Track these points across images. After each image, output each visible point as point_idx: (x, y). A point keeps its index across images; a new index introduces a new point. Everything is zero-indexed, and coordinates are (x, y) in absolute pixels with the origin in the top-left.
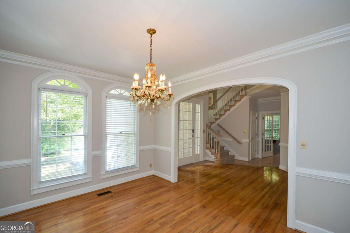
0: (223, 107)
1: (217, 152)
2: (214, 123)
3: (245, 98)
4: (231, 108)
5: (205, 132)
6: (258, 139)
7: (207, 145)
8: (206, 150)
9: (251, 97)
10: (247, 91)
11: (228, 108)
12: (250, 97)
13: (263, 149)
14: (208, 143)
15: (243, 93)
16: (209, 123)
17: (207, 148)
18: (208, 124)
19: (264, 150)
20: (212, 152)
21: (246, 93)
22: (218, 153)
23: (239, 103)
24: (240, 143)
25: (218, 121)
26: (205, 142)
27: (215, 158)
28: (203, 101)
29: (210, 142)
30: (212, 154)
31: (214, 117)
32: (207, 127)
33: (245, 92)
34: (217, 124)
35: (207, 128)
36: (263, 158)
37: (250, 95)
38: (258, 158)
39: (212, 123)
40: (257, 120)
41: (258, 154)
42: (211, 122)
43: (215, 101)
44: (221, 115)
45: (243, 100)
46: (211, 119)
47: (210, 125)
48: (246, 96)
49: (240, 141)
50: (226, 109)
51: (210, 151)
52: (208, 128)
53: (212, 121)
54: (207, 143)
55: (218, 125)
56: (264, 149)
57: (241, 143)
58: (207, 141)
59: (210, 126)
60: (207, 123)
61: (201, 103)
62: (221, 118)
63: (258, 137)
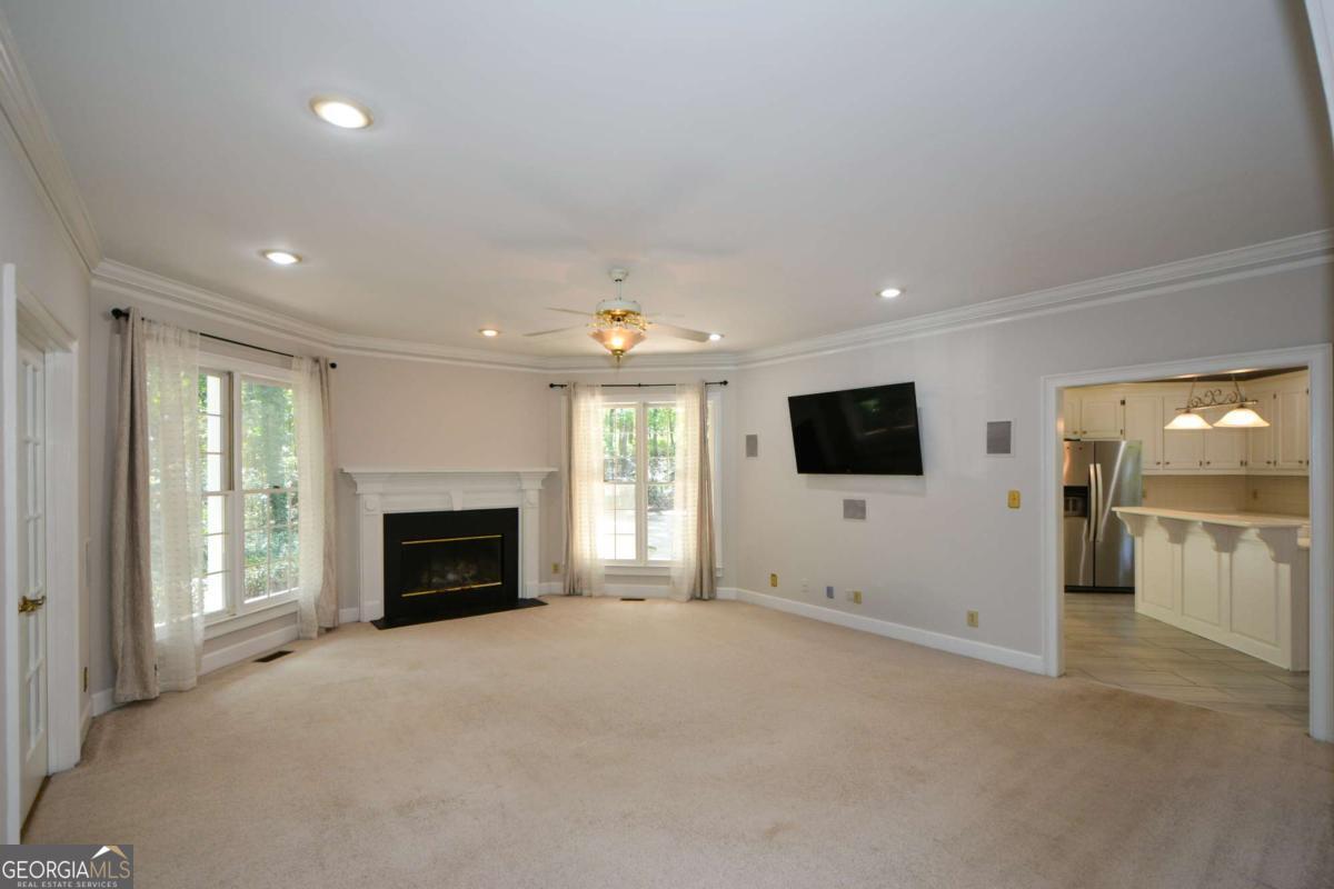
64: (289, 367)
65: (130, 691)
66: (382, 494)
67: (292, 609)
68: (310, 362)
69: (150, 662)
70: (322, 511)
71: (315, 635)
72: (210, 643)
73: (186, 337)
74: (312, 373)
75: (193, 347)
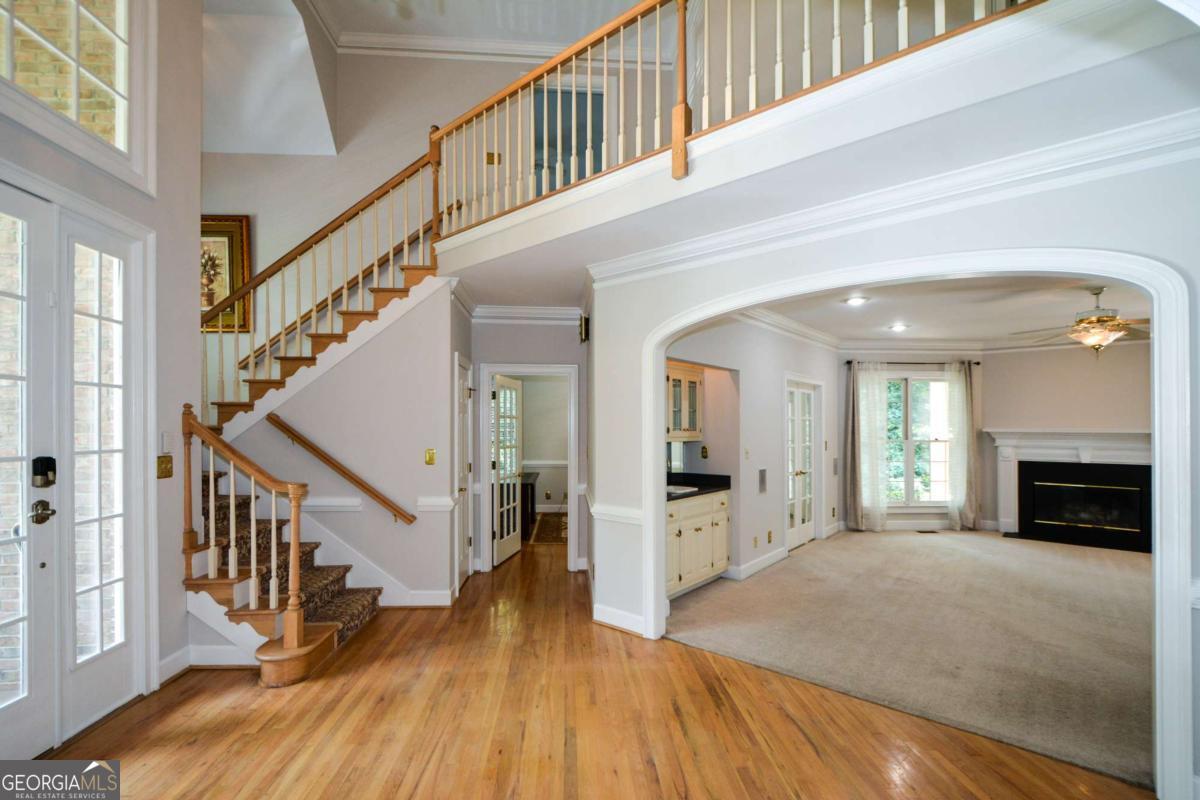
0: (306, 318)
1: (273, 602)
2: (248, 407)
3: (430, 285)
4: (354, 327)
5: (178, 466)
6: (477, 486)
7: (196, 558)
8: (191, 594)
9: (460, 282)
10: (440, 246)
11: (333, 324)
12: (454, 282)
13: (495, 529)
14: (201, 540)
15: (420, 257)
16: (204, 407)
17: (193, 584)
18: (197, 410)
19: (498, 535)
20: (237, 605)
21: (434, 258)
22: (283, 603)
23: (395, 308)
24: (410, 519)
25: (271, 402)
26: (178, 541)
27: (264, 640)
28: (152, 238)
29: (222, 532)
30: (236, 615)
31: (245, 375)
32: (188, 434)
33: (428, 252)
34: (265, 413)
35: (188, 444)
36: (495, 568)
37: (454, 274)
38: (477, 573)
39: (227, 410)
40: (470, 402)
41: (477, 554)
42: (221, 406)
43: (246, 283)
44: (291, 364)
45: (418, 292)
46: (222, 383)
47: (213, 420)
48: (434, 275)
49: (409, 508)
50: (293, 353)
51: (220, 602)
52: (196, 440)
53: (229, 398)
54: (193, 544)
55: (273, 419)
56: (497, 528)
57: (414, 518)
58: (190, 533)
59: (217, 430)
60: (188, 407)
61: (136, 249)
62: (289, 380)
63: (476, 479)
64: (943, 370)
65: (852, 525)
66: (1016, 447)
67: (945, 511)
68: (958, 365)
69: (860, 514)
70: (966, 455)
71: (958, 528)
72: (891, 516)
73: (879, 366)
74: (960, 371)
75: (882, 370)
